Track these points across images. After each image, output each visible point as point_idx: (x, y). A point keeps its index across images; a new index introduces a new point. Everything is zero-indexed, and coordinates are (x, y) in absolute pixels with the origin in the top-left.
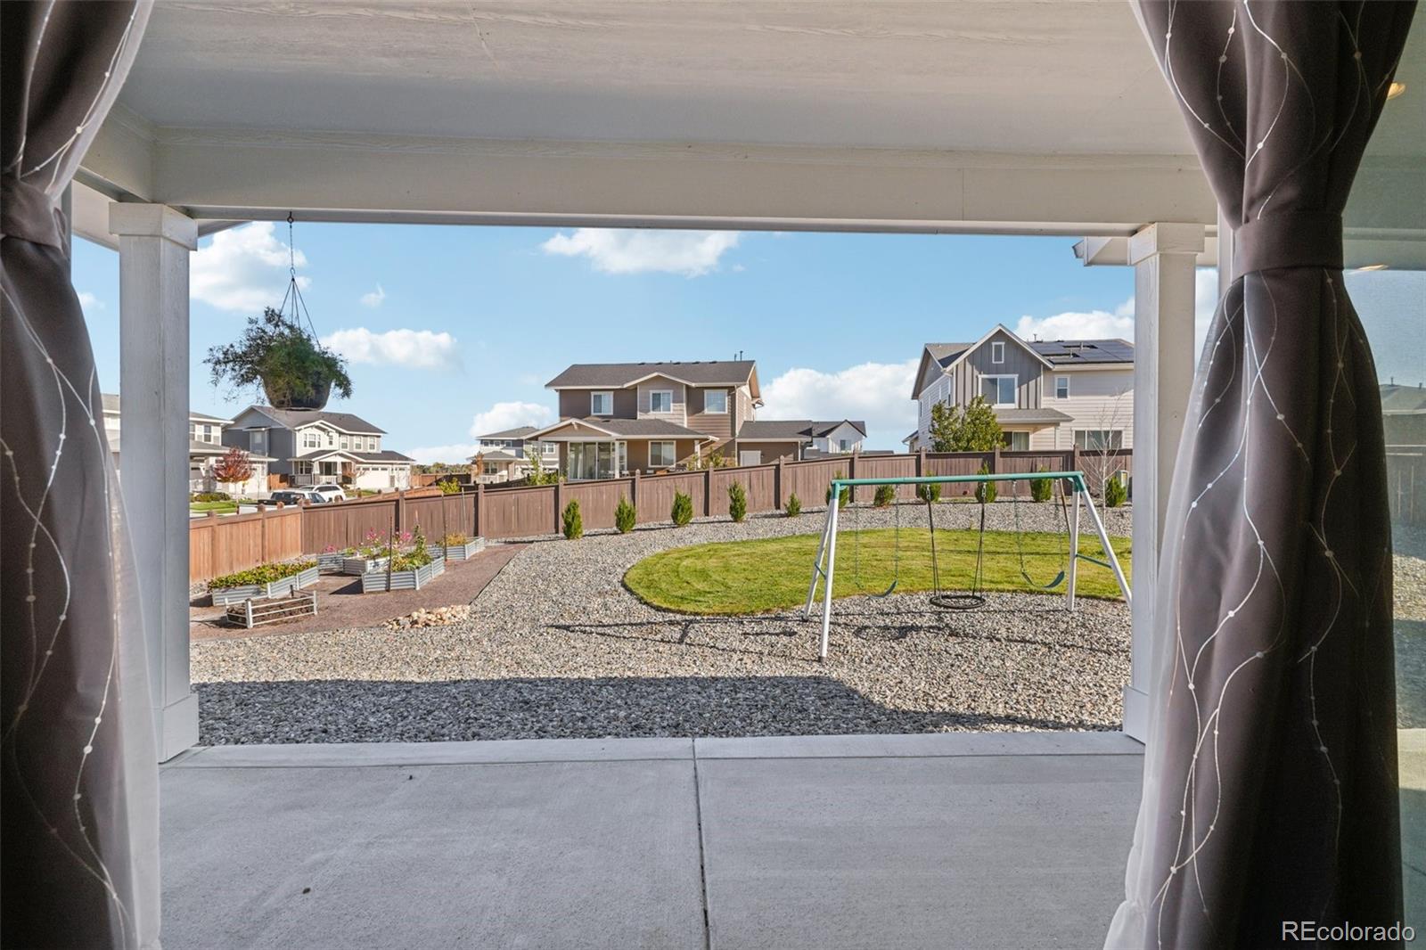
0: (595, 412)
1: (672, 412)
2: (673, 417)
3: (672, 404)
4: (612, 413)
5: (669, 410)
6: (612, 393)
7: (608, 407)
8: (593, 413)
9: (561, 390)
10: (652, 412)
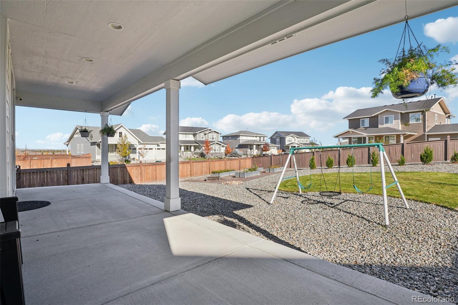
0: (362, 126)
1: (394, 124)
2: (394, 126)
3: (394, 121)
4: (368, 126)
5: (393, 123)
6: (369, 118)
7: (367, 123)
8: (361, 127)
9: (349, 119)
10: (385, 125)
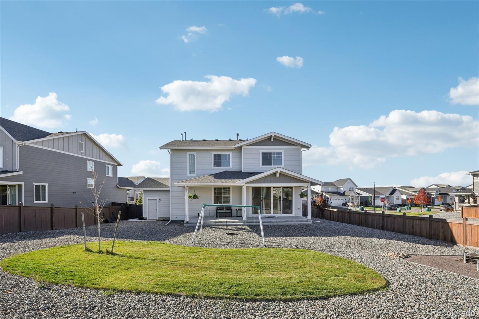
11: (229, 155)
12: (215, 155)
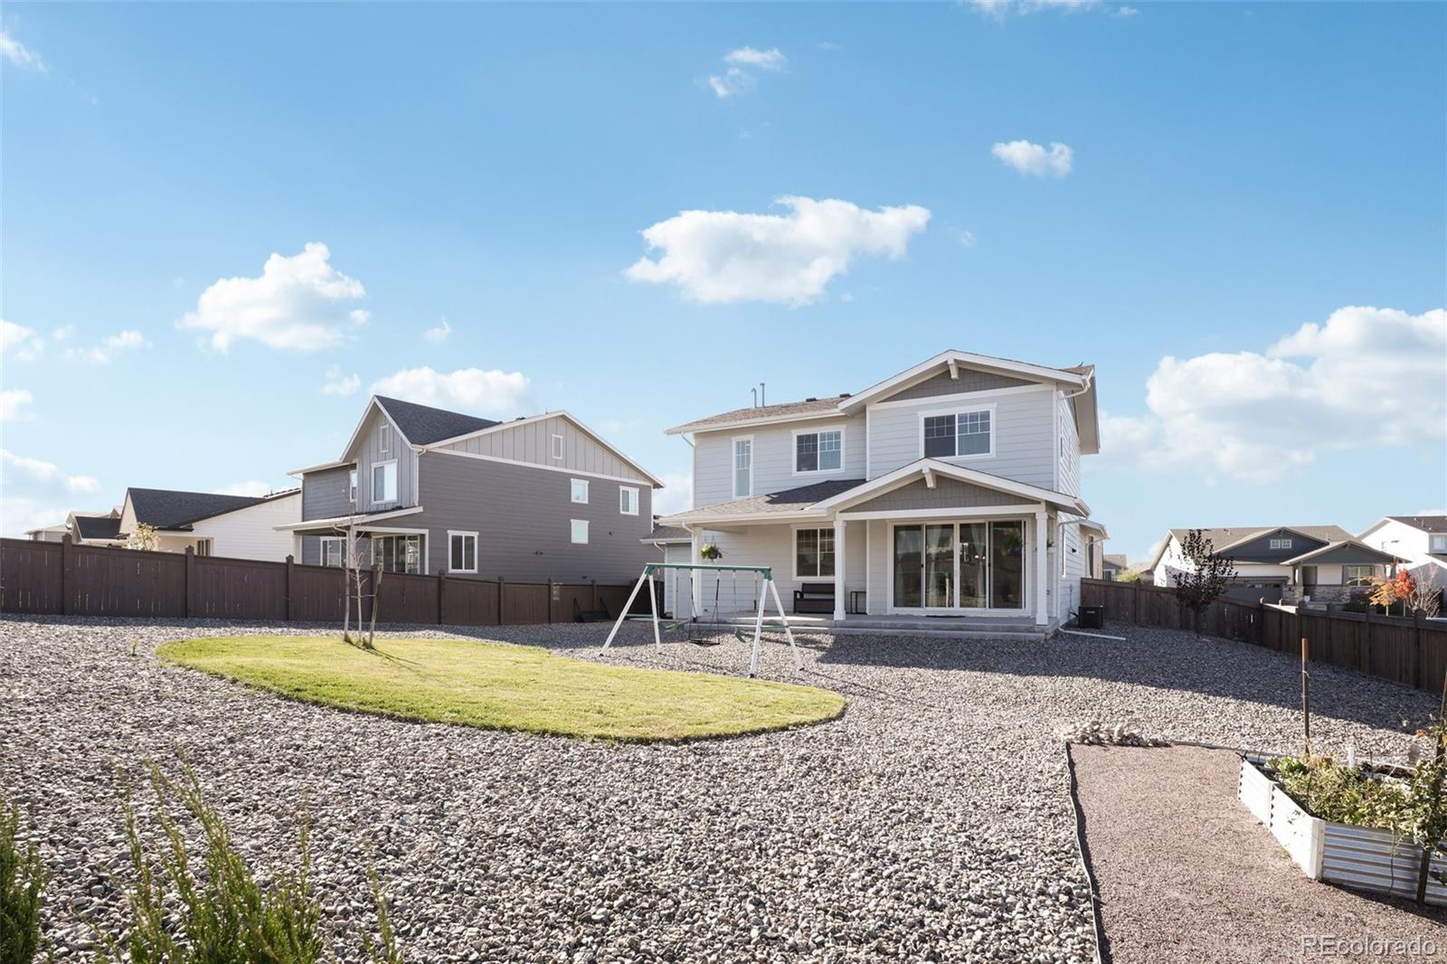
11: (838, 435)
12: (800, 439)
